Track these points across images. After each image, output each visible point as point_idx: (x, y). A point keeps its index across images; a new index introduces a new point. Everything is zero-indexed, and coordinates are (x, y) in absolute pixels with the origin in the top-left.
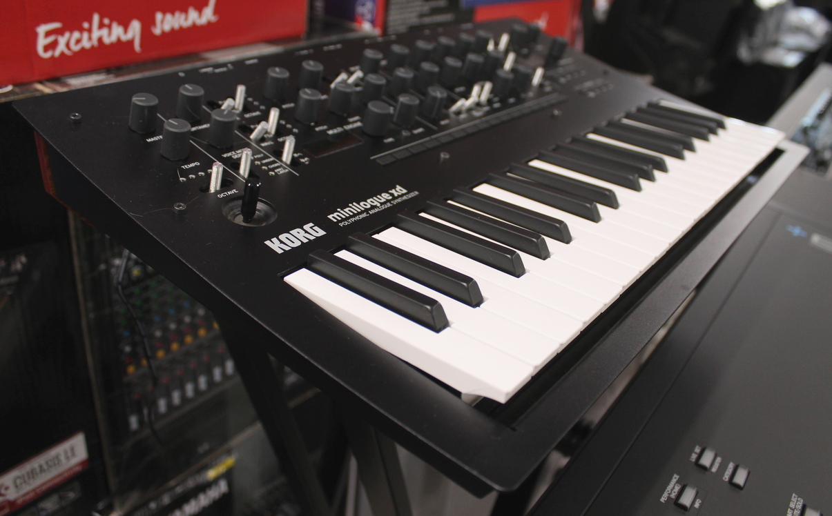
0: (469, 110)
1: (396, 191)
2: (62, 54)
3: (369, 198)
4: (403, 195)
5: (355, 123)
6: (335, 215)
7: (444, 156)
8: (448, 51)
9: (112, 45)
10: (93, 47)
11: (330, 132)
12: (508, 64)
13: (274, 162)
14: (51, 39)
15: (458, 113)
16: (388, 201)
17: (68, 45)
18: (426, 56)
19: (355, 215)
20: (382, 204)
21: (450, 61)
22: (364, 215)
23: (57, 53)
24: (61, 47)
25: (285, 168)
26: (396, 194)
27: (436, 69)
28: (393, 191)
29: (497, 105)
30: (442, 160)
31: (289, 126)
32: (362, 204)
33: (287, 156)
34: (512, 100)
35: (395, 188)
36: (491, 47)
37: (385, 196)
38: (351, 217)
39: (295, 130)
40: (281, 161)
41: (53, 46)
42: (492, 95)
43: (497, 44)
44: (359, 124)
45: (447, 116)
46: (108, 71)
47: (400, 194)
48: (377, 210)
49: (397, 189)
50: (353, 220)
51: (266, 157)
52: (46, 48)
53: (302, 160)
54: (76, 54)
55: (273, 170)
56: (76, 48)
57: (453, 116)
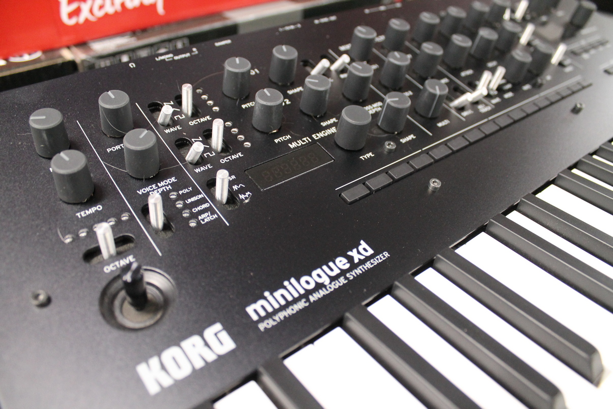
0: (476, 103)
1: (359, 253)
2: (87, 21)
3: (315, 269)
4: (368, 259)
5: (329, 129)
6: (257, 306)
7: (435, 184)
8: (457, 26)
9: (135, 9)
10: (116, 13)
11: (293, 145)
12: (525, 37)
13: (203, 201)
14: (74, 6)
15: (461, 109)
16: (343, 273)
17: (91, 11)
18: (430, 34)
19: (289, 304)
20: (333, 279)
21: (458, 40)
22: (302, 305)
23: (81, 19)
24: (85, 15)
25: (213, 212)
26: (357, 258)
27: (440, 52)
28: (353, 253)
29: (508, 95)
30: (430, 189)
31: (241, 137)
32: (303, 279)
33: (221, 191)
34: (526, 87)
35: (357, 245)
36: (507, 15)
37: (341, 263)
38: (282, 308)
39: (248, 144)
40: (213, 198)
41: (77, 12)
42: (504, 81)
43: (513, 11)
44: (333, 130)
45: (446, 114)
46: (134, 33)
47: (362, 258)
48: (322, 293)
49: (361, 248)
50: (281, 315)
51: (195, 192)
52: (71, 15)
53: (242, 197)
54: (100, 19)
55: (194, 216)
56: (99, 14)
57: (454, 112)
